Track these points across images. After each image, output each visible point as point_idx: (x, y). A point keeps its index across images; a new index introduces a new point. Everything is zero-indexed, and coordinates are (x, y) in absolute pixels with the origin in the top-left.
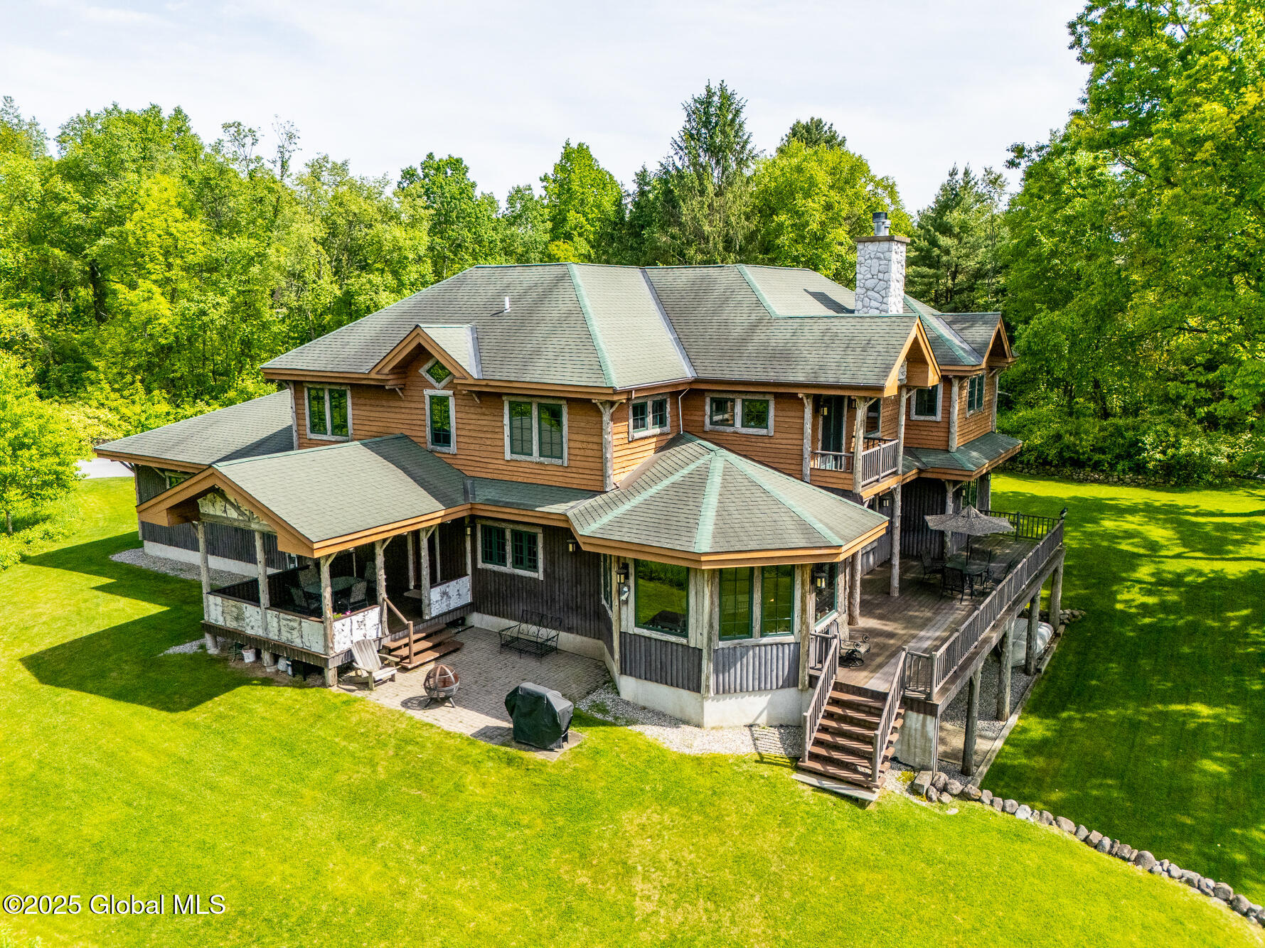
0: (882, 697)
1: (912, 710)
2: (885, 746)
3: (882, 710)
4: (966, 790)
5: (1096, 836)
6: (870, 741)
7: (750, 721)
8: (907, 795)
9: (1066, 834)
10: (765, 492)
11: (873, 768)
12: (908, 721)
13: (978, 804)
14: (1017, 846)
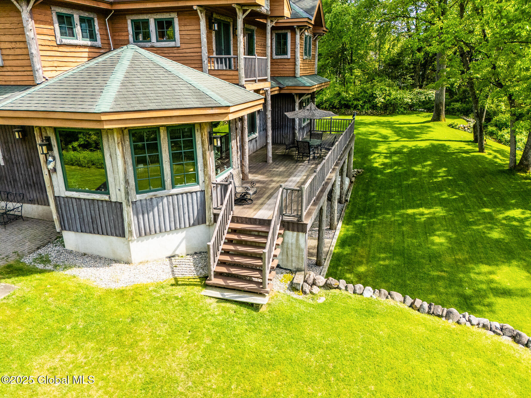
0: (267, 223)
1: (288, 230)
2: (271, 260)
3: (268, 233)
4: (329, 282)
5: (418, 303)
6: (260, 257)
7: (170, 254)
8: (288, 292)
9: (398, 304)
10: (167, 71)
11: (263, 278)
12: (286, 238)
13: (337, 291)
14: (370, 321)
